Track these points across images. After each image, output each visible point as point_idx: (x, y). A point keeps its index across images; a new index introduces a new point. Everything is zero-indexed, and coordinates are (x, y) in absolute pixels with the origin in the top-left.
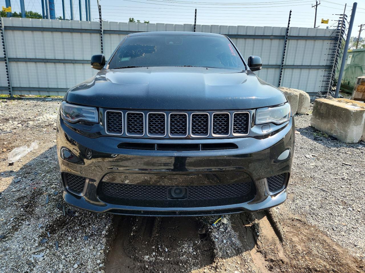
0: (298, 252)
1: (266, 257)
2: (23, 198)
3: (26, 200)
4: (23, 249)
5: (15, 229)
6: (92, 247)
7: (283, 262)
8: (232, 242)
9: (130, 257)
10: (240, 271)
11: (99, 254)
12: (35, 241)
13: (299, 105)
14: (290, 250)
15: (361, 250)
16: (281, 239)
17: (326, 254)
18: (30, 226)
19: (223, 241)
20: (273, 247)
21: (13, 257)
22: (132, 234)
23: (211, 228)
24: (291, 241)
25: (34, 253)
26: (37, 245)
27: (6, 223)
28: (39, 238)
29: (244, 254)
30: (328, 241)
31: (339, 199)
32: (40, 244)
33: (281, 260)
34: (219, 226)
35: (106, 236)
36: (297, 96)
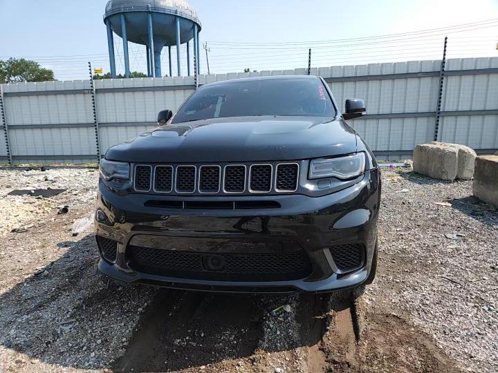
0: (375, 356)
1: (327, 357)
2: (73, 268)
3: (75, 270)
4: (54, 319)
5: (53, 298)
6: (123, 324)
7: (349, 366)
8: (288, 334)
9: (160, 339)
10: (285, 368)
11: (128, 331)
12: (67, 313)
13: (459, 167)
14: (365, 351)
15: (478, 363)
16: (357, 338)
17: (419, 362)
18: (69, 297)
19: (276, 332)
20: (342, 346)
21: (41, 326)
22: (170, 315)
23: (266, 316)
24: (373, 341)
25: (63, 324)
26: (68, 316)
27: (47, 292)
28: (72, 310)
29: (298, 350)
30: (430, 346)
31: (474, 294)
32: (72, 316)
33: (348, 363)
34: (279, 315)
35: (141, 313)
36: (454, 153)
